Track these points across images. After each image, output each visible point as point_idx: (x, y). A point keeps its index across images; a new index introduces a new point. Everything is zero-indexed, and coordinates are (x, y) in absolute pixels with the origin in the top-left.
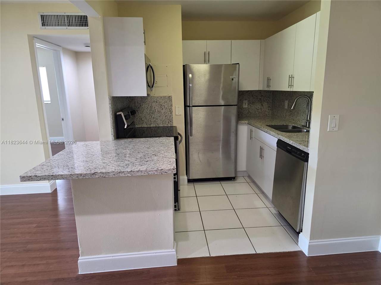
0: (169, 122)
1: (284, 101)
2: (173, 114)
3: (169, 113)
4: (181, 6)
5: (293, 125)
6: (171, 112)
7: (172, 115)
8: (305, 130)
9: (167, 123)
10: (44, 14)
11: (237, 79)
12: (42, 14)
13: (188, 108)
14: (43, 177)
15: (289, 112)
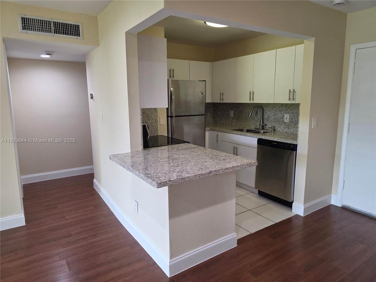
0: (155, 131)
1: (229, 111)
2: (158, 123)
3: (155, 123)
4: (165, 28)
5: (247, 129)
6: (157, 122)
7: (158, 125)
8: (262, 132)
9: (153, 133)
10: (25, 17)
11: (205, 93)
12: (24, 16)
13: (170, 118)
14: (175, 181)
15: (235, 120)
